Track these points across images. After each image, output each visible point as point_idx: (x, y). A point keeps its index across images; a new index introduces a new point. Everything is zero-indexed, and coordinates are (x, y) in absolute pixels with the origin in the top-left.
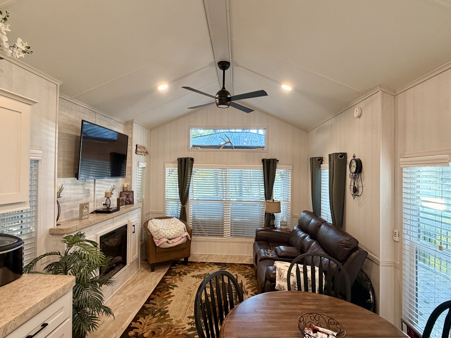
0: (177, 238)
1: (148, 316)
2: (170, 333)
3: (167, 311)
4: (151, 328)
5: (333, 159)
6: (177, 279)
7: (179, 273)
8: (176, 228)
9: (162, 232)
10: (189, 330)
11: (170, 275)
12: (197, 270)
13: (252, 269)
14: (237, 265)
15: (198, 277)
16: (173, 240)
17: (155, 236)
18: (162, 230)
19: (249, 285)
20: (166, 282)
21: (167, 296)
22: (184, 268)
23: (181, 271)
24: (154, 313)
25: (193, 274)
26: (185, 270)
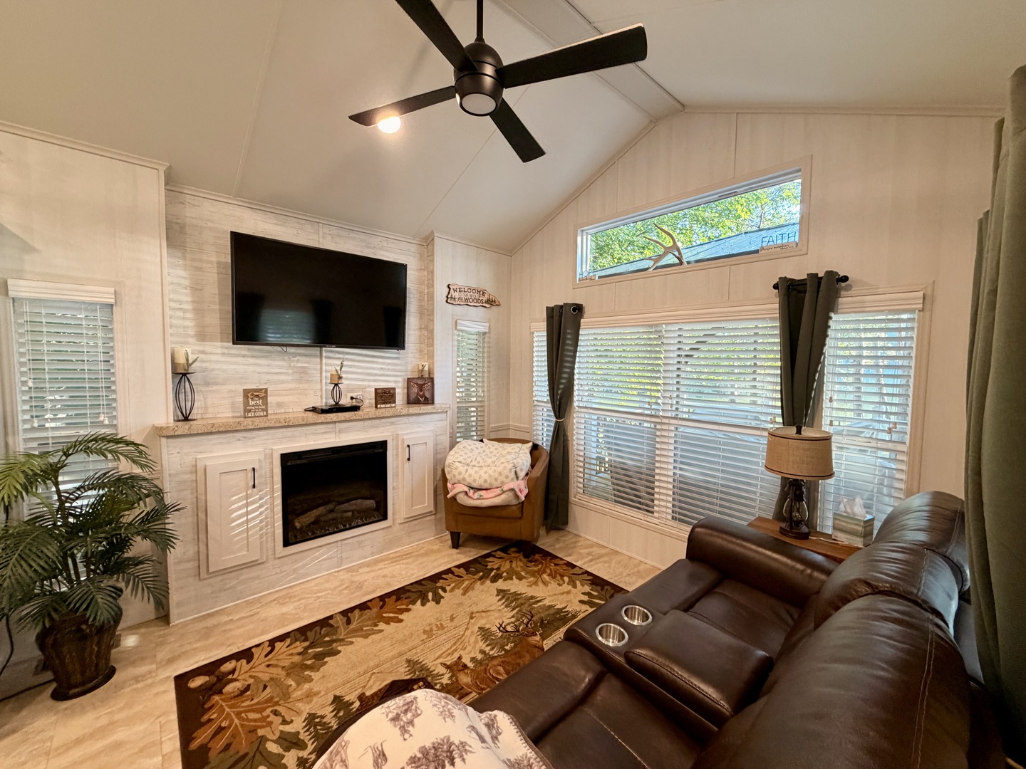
0: (492, 490)
1: (301, 644)
2: (253, 715)
3: (336, 654)
6: (466, 583)
7: (489, 570)
8: (495, 466)
9: (456, 468)
12: (532, 579)
15: (507, 599)
16: (481, 493)
17: (447, 475)
18: (458, 465)
21: (392, 615)
23: (498, 569)
24: (316, 643)
26: (510, 569)
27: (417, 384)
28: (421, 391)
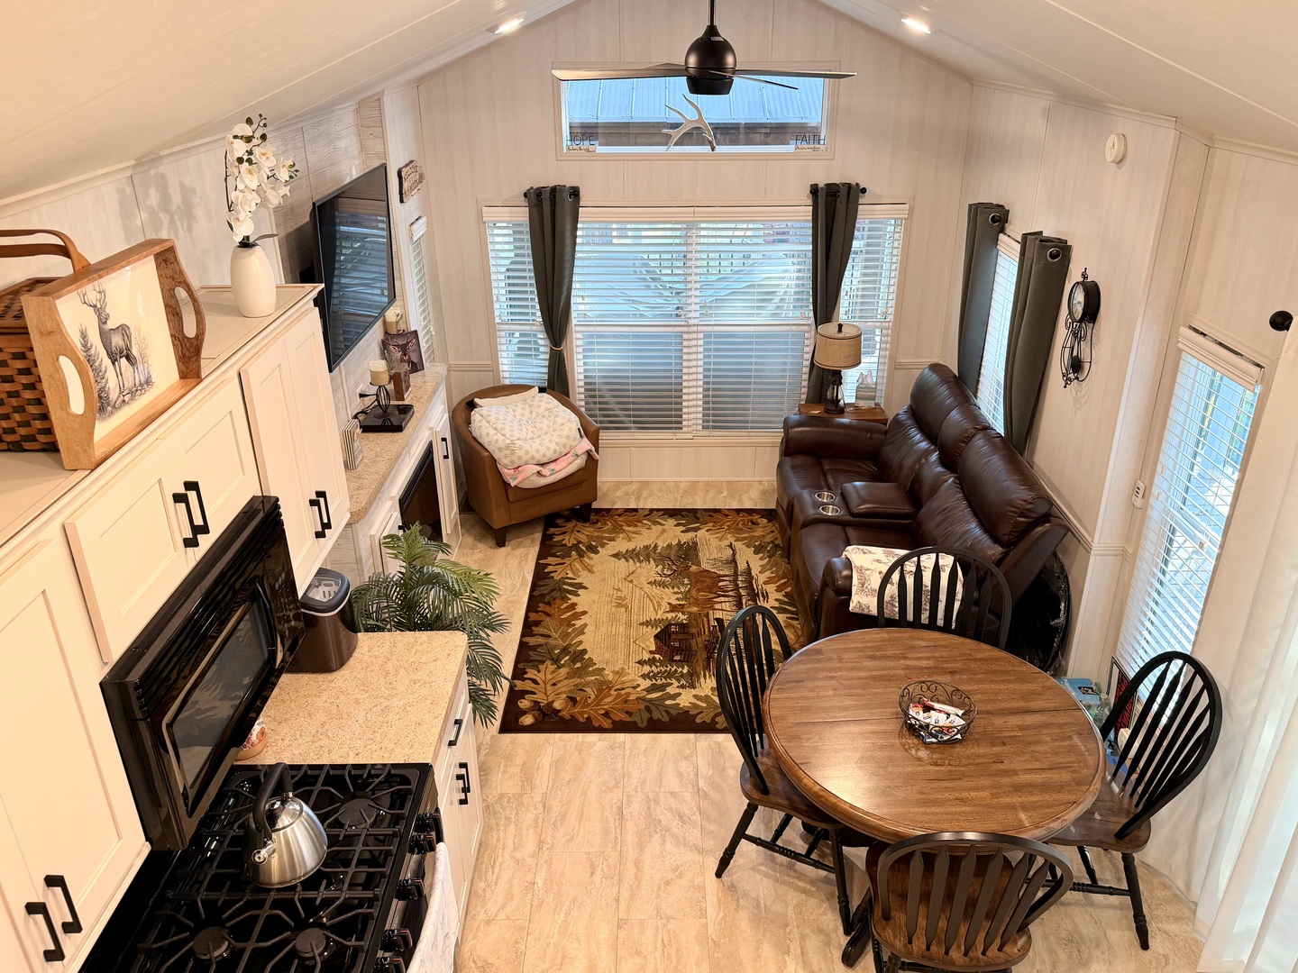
0: (561, 459)
1: (545, 665)
2: (609, 700)
3: (585, 651)
4: (563, 689)
5: (1031, 256)
6: (577, 565)
7: (575, 547)
8: (554, 430)
9: (521, 448)
10: (649, 690)
11: (554, 555)
12: (621, 536)
13: (770, 524)
14: (727, 516)
15: (631, 558)
16: (552, 466)
17: (504, 461)
18: (520, 442)
19: (768, 574)
20: (553, 577)
21: (570, 614)
22: (585, 533)
23: (579, 542)
24: (555, 657)
25: (614, 547)
26: (591, 538)
27: (398, 346)
28: (405, 355)
